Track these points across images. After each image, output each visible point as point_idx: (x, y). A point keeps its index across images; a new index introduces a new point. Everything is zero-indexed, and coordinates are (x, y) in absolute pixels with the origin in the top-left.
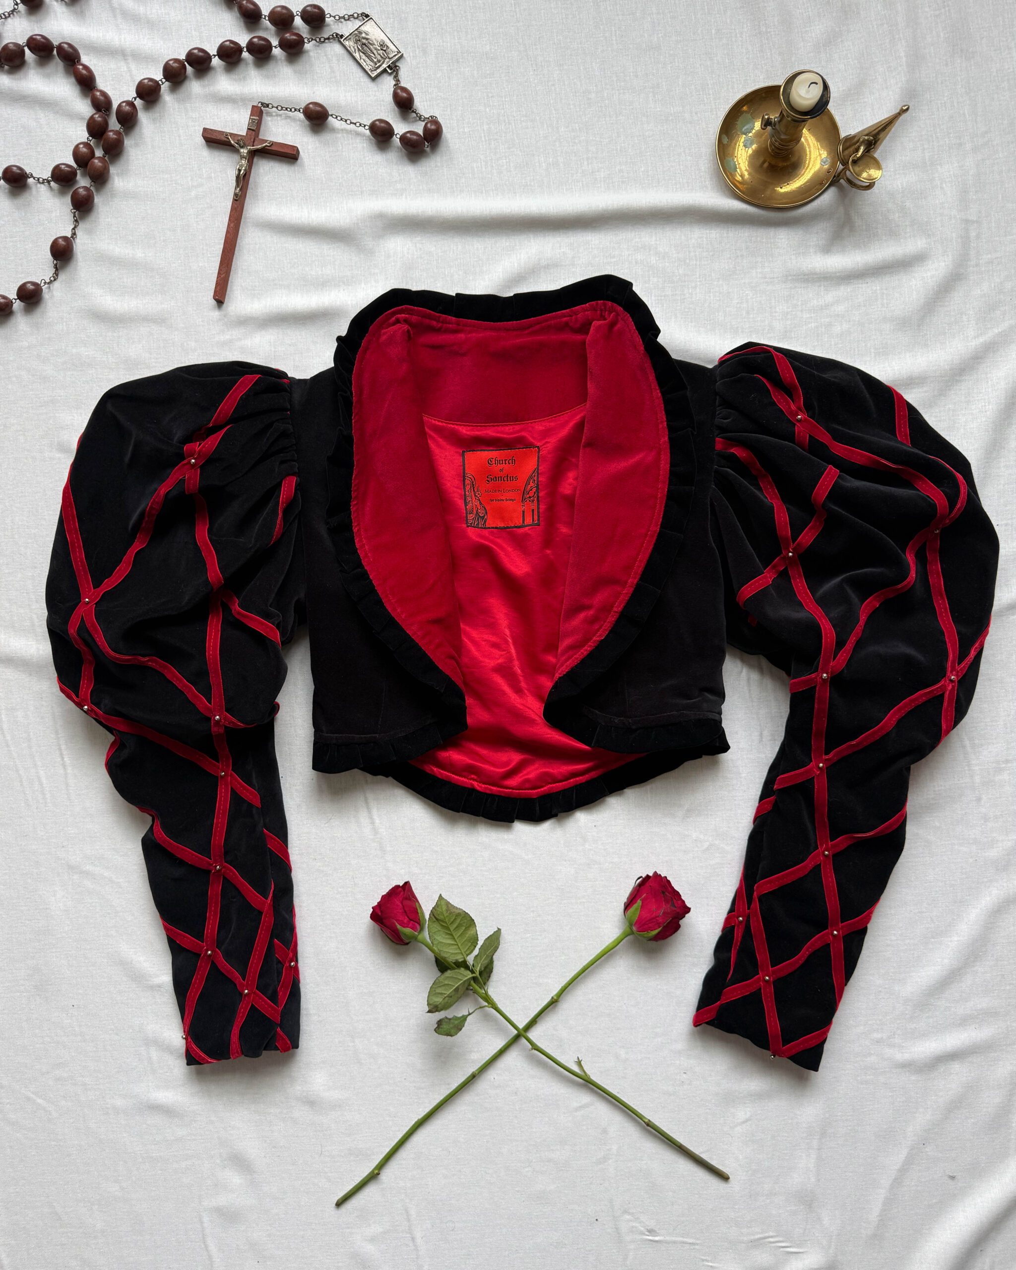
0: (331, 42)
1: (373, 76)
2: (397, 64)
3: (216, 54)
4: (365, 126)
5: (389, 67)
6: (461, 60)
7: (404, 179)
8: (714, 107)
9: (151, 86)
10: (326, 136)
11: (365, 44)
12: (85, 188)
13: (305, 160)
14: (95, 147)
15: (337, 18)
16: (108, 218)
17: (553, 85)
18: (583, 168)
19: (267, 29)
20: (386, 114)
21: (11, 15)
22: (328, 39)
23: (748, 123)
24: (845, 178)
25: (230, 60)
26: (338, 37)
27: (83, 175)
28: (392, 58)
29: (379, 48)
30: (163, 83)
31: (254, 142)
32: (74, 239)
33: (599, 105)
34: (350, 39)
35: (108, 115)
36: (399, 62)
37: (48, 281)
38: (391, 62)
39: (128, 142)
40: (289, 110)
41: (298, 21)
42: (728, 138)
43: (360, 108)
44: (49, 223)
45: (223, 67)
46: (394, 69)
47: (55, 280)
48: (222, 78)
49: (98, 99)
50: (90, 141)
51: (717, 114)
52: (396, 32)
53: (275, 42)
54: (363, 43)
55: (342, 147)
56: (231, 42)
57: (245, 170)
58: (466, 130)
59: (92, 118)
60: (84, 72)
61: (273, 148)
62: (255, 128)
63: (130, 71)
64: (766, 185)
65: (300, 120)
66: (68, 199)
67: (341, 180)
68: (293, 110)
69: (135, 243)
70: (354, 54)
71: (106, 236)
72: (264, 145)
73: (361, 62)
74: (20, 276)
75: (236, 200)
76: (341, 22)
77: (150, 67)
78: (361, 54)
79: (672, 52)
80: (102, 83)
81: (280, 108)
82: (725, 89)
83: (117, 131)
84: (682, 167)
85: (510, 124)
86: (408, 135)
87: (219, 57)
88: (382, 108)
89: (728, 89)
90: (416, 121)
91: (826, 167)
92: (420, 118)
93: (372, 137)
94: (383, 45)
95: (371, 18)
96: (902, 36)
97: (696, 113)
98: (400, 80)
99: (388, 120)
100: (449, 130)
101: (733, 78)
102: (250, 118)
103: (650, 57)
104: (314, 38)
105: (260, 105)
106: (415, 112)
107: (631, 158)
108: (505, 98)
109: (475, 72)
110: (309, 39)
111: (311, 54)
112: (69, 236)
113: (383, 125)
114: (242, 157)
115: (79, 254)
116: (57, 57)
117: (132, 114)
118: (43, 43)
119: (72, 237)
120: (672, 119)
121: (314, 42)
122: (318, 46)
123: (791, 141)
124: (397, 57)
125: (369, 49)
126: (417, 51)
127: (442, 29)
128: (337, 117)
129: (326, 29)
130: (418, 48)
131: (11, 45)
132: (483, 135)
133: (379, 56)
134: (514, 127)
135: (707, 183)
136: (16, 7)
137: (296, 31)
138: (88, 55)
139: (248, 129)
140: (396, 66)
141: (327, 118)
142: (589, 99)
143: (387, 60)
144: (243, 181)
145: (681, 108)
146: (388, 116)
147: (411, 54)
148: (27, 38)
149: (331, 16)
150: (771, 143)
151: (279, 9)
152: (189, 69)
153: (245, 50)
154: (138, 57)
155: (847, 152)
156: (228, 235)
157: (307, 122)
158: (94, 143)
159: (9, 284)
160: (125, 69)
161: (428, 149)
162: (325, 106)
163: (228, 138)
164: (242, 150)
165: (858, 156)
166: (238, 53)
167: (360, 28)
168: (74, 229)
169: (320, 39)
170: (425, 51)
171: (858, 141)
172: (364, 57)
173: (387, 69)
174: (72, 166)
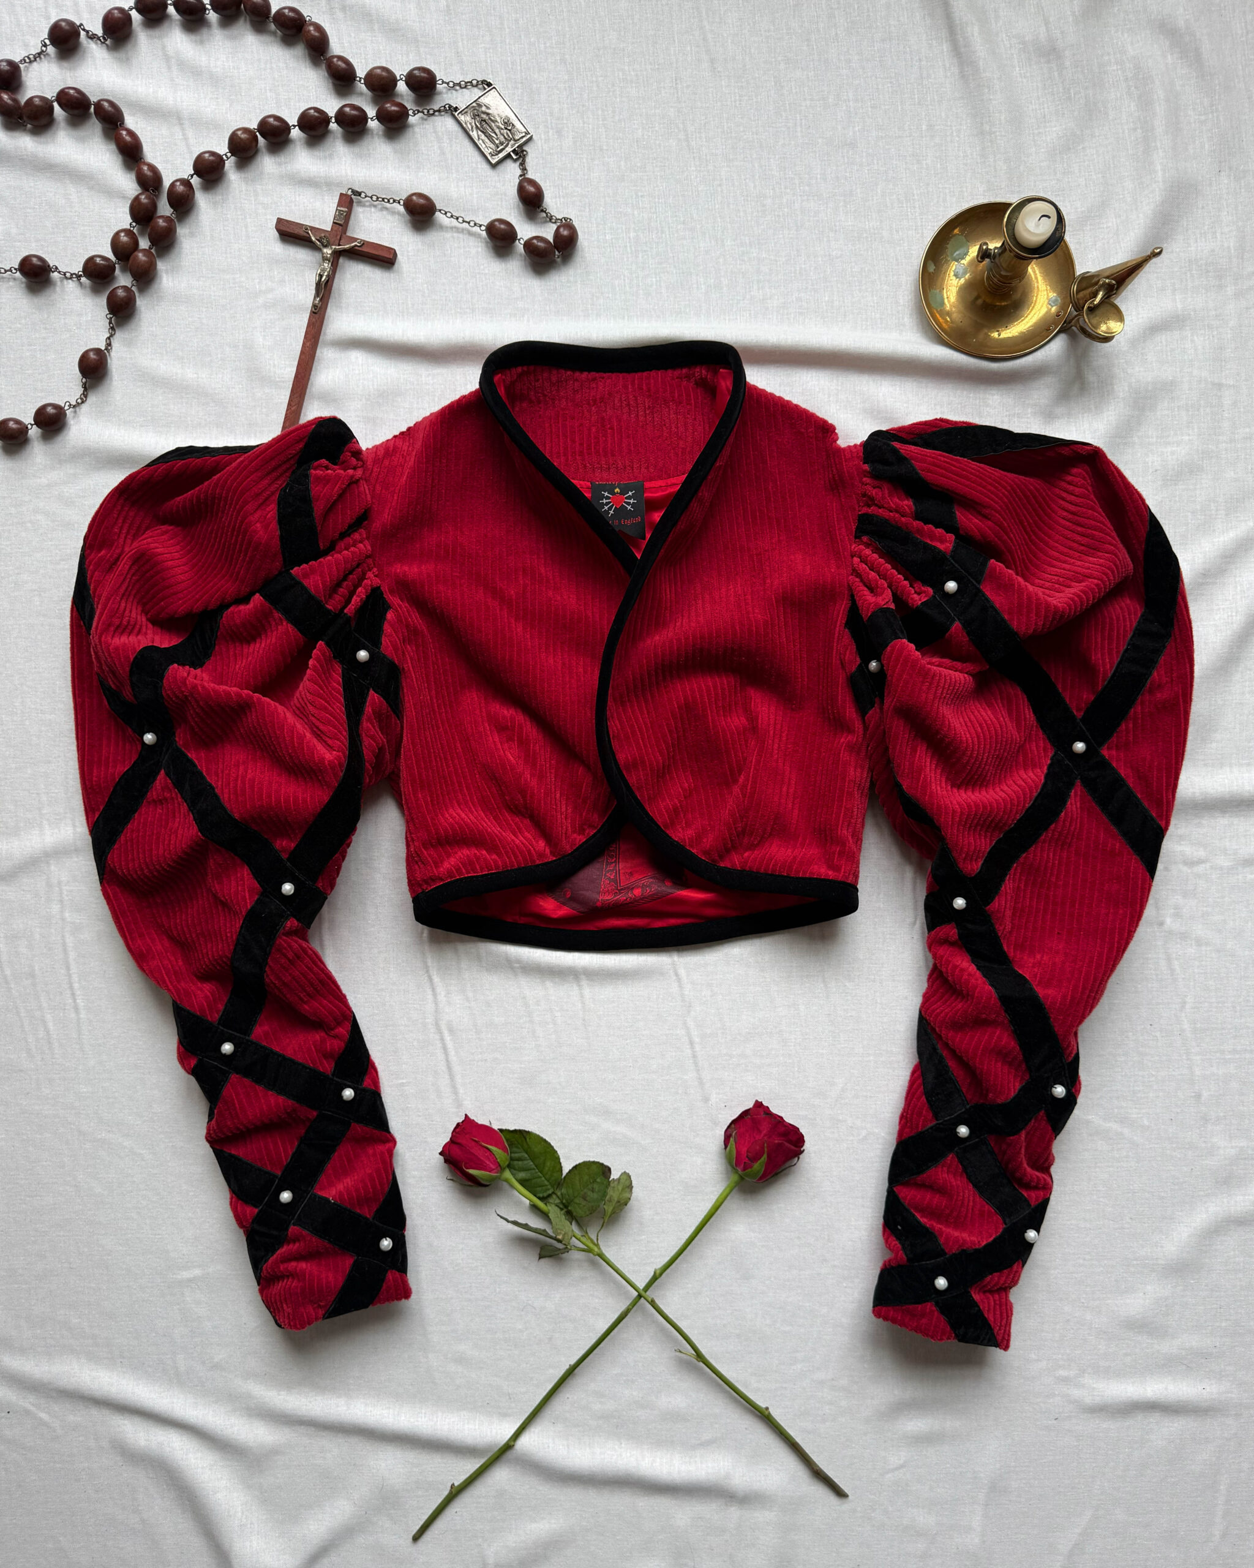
0: (441, 115)
1: (493, 162)
2: (525, 148)
3: (296, 124)
4: (480, 226)
5: (514, 151)
6: (605, 148)
7: (527, 296)
8: (919, 224)
9: (212, 162)
10: (432, 236)
11: (485, 121)
12: (125, 288)
13: (404, 265)
14: (139, 234)
15: (451, 84)
16: (152, 327)
17: (720, 185)
18: (752, 293)
19: (361, 94)
20: (509, 212)
21: (38, 59)
22: (439, 111)
23: (961, 246)
24: (1078, 326)
25: (313, 133)
26: (452, 110)
27: (124, 270)
28: (518, 140)
29: (503, 127)
30: (228, 158)
31: (340, 239)
32: (108, 352)
33: (776, 213)
34: (466, 112)
35: (157, 196)
36: (527, 145)
37: (74, 403)
38: (517, 145)
39: (182, 231)
40: (386, 200)
41: (402, 87)
42: (935, 265)
43: (475, 201)
44: (78, 328)
45: (303, 141)
46: (520, 155)
47: (83, 402)
48: (303, 154)
49: (146, 175)
50: (134, 227)
51: (923, 233)
52: (525, 107)
53: (371, 112)
54: (482, 117)
55: (451, 250)
56: (316, 109)
57: (328, 276)
58: (607, 238)
59: (137, 199)
60: (128, 138)
61: (364, 249)
62: (343, 222)
63: (186, 139)
64: (978, 327)
65: (399, 213)
66: (103, 301)
67: (447, 294)
68: (391, 201)
69: (185, 361)
70: (471, 133)
71: (150, 350)
72: (353, 244)
73: (480, 143)
74: (39, 394)
75: (314, 313)
76: (456, 90)
77: (211, 135)
78: (480, 133)
79: (871, 151)
80: (152, 154)
81: (374, 198)
82: (935, 201)
83: (168, 217)
84: (875, 298)
85: (662, 232)
86: (535, 241)
87: (300, 128)
88: (504, 203)
89: (938, 202)
90: (546, 222)
91: (1054, 309)
92: (550, 219)
93: (488, 240)
94: (507, 123)
95: (494, 88)
96: (1159, 145)
97: (897, 231)
98: (527, 168)
99: (509, 220)
100: (586, 235)
101: (945, 188)
102: (337, 209)
103: (843, 157)
104: (421, 110)
105: (350, 193)
106: (545, 212)
107: (813, 285)
108: (659, 199)
109: (622, 163)
110: (414, 111)
111: (417, 129)
112: (103, 348)
113: (502, 226)
114: (324, 259)
115: (114, 370)
116: (94, 116)
117: (188, 196)
118: (77, 98)
119: (106, 349)
120: (867, 237)
121: (420, 114)
122: (426, 120)
123: (1012, 278)
124: (524, 139)
125: (490, 128)
126: (551, 132)
127: (583, 106)
128: (446, 213)
129: (437, 98)
130: (552, 128)
131: (37, 99)
132: (628, 245)
133: (502, 137)
134: (668, 236)
135: (906, 319)
136: (44, 49)
137: (399, 100)
138: (134, 115)
139: (334, 223)
140: (523, 151)
141: (434, 214)
142: (764, 206)
143: (512, 142)
144: (324, 289)
145: (878, 224)
146: (510, 214)
147: (543, 137)
148: (57, 91)
149: (443, 82)
150: (988, 278)
151: (379, 71)
152: (261, 140)
153: (333, 120)
154: (199, 123)
155: (1081, 294)
156: (303, 357)
157: (408, 217)
158: (138, 230)
159: (25, 404)
160: (181, 137)
161: (559, 260)
162: (432, 197)
163: (308, 233)
164: (325, 250)
165: (1095, 303)
166: (325, 124)
167: (479, 100)
168: (109, 338)
169: (428, 112)
170: (559, 132)
171: (1097, 283)
172: (483, 137)
173: (512, 153)
174: (110, 259)
